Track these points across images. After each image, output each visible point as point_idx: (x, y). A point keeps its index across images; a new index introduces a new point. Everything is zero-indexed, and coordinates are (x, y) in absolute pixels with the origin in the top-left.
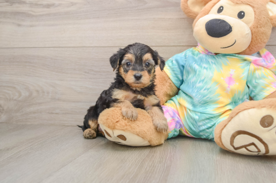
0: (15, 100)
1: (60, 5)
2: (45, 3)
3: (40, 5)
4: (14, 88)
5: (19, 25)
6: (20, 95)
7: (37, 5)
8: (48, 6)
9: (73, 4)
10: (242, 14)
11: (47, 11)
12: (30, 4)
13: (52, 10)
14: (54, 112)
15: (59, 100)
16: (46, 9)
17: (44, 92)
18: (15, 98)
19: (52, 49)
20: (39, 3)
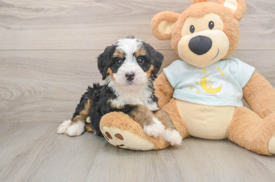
0: (7, 100)
1: (49, 10)
2: (34, 7)
3: (29, 9)
4: (6, 88)
5: (8, 28)
6: (12, 95)
7: (25, 9)
8: (38, 10)
9: (62, 9)
10: (212, 23)
11: (36, 15)
12: (19, 7)
13: (41, 14)
14: (46, 110)
15: (51, 99)
16: (35, 13)
17: (36, 92)
18: (7, 98)
19: (43, 51)
20: (28, 7)
